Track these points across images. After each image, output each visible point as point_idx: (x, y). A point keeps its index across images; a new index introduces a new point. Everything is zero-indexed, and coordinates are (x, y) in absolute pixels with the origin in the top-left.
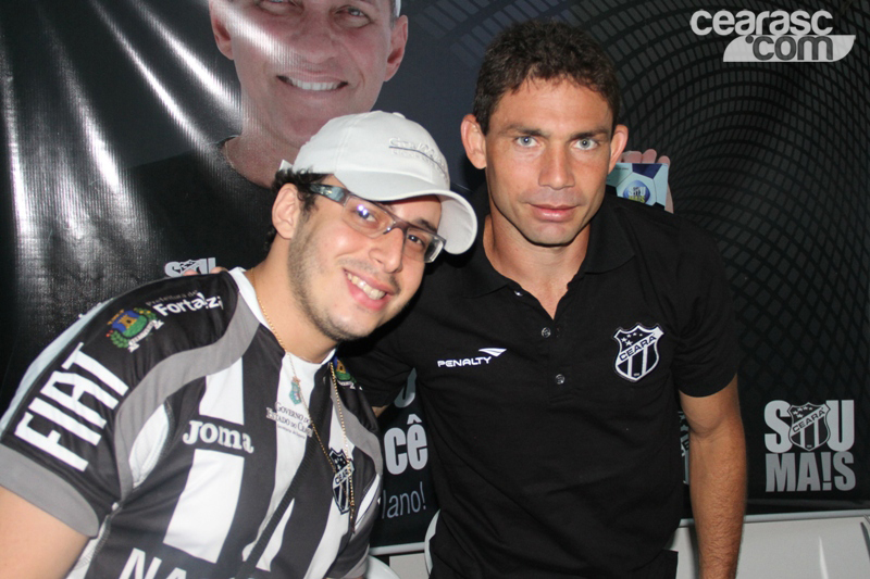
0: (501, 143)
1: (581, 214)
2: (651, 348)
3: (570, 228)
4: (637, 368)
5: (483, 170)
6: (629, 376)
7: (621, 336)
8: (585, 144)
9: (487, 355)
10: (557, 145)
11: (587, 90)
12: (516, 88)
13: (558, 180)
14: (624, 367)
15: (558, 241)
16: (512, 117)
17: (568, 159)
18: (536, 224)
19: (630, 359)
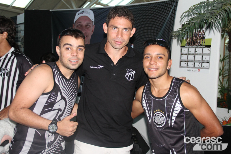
0: (110, 28)
1: (125, 43)
2: (133, 75)
3: (121, 46)
4: (129, 78)
5: (107, 34)
6: (127, 79)
7: (128, 70)
8: (126, 30)
9: (100, 67)
10: (120, 30)
11: (127, 20)
12: (114, 18)
13: (120, 37)
14: (127, 76)
15: (119, 48)
16: (112, 24)
17: (122, 33)
18: (115, 44)
19: (128, 75)
